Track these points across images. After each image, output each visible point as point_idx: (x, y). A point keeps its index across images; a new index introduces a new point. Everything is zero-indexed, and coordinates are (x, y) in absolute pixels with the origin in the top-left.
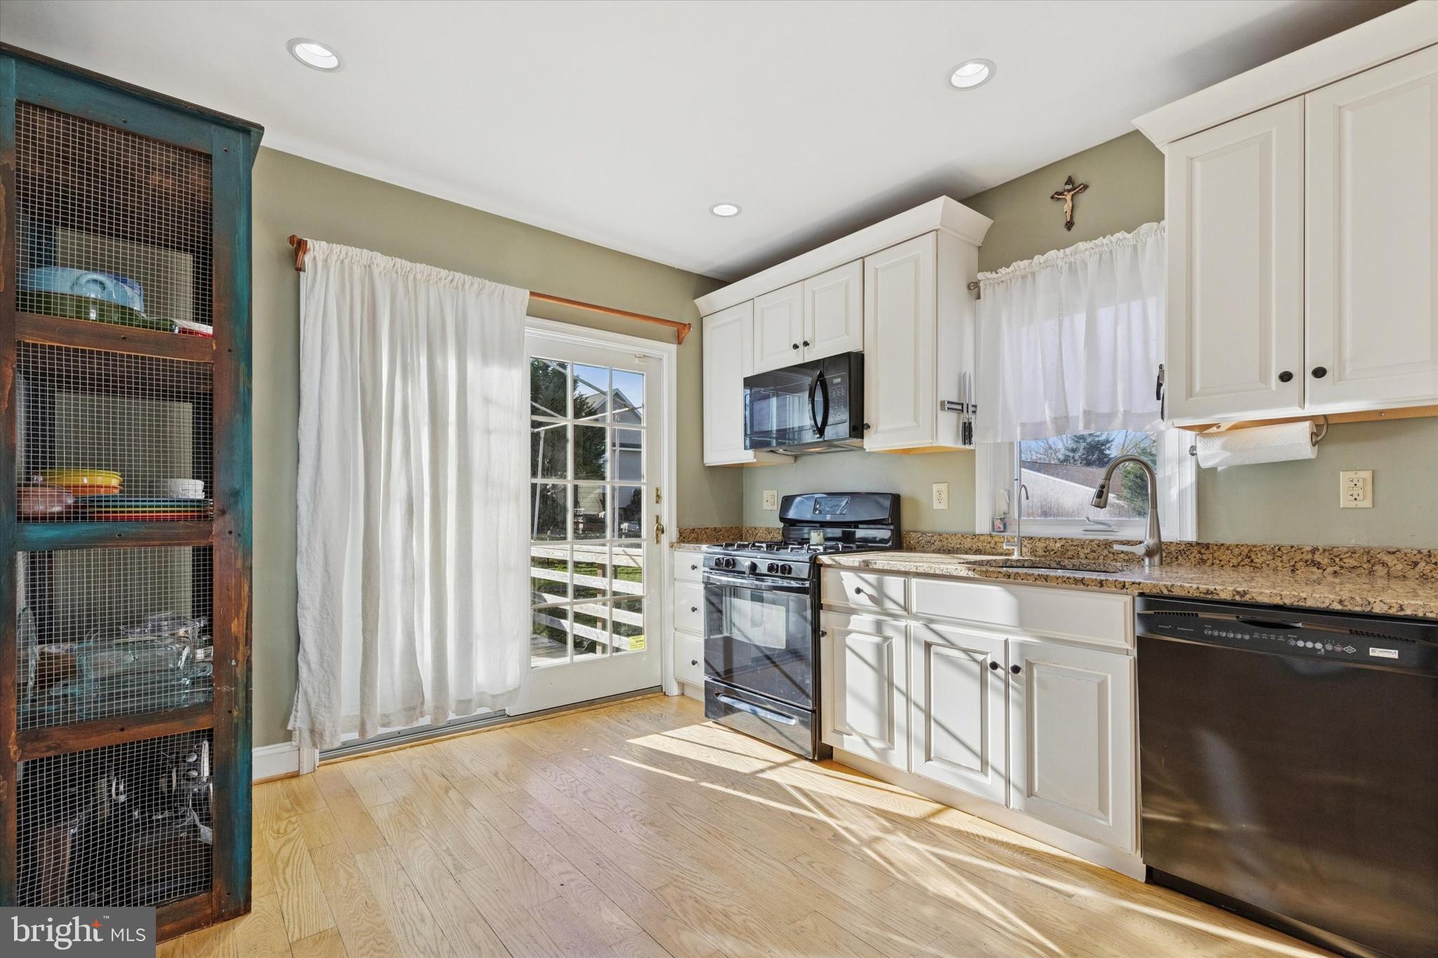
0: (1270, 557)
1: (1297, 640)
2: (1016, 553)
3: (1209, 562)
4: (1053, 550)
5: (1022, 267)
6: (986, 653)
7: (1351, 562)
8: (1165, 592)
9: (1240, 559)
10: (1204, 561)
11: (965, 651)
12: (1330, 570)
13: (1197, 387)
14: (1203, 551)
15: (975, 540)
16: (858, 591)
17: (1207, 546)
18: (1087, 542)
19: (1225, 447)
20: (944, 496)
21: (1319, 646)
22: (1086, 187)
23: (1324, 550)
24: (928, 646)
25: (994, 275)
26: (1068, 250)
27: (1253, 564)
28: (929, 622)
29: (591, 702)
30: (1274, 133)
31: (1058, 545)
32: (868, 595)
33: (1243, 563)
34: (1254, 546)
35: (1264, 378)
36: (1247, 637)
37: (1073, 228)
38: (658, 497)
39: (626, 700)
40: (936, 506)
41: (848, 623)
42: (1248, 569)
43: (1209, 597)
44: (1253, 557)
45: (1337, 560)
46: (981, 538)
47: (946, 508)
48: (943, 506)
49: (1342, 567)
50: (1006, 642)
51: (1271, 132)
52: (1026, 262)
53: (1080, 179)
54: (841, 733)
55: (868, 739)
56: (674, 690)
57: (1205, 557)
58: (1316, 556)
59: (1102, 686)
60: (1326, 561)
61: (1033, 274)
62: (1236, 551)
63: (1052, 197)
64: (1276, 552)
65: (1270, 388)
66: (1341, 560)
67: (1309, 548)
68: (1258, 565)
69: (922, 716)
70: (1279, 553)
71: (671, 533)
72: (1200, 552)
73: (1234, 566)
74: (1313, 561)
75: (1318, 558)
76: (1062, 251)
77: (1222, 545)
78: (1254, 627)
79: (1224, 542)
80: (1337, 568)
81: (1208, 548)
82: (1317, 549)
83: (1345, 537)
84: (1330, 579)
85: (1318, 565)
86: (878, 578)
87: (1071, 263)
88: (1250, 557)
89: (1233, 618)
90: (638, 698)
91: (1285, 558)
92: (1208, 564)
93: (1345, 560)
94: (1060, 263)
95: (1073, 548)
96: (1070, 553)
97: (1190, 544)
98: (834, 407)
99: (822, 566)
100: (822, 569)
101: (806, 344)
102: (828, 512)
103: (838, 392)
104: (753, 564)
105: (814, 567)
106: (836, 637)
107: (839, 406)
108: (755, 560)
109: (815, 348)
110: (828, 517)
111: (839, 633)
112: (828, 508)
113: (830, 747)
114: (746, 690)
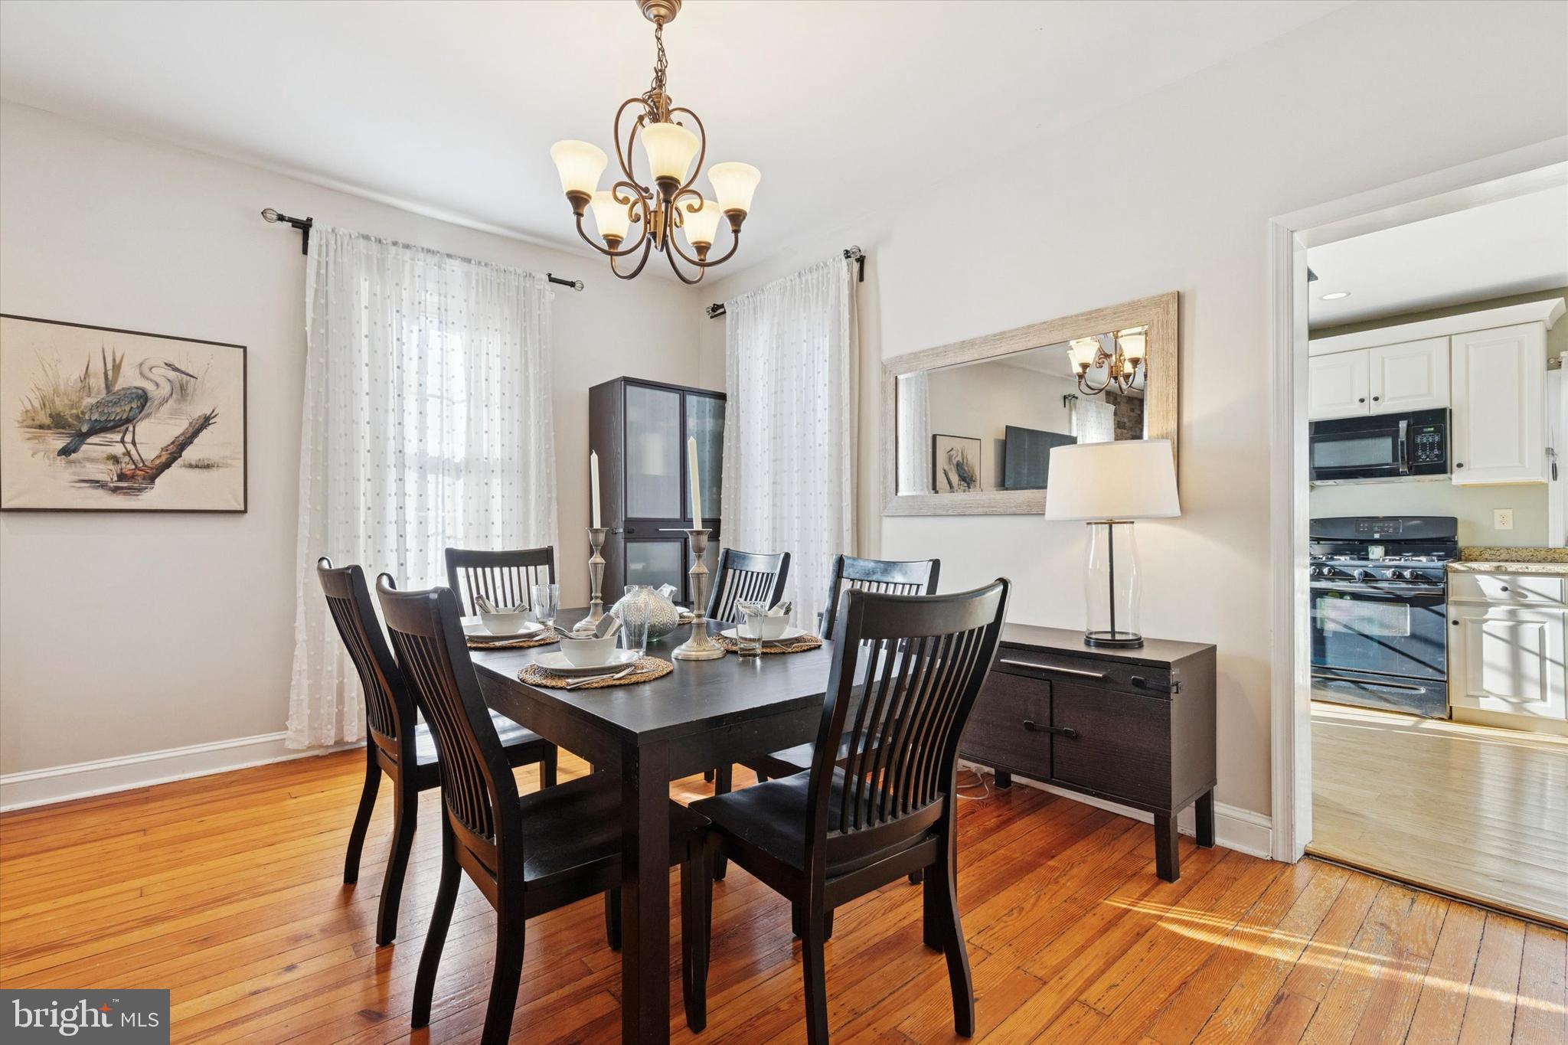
15: (1551, 552)
16: (1505, 589)
20: (1509, 518)
40: (1498, 527)
41: (1485, 613)
46: (1558, 551)
47: (1511, 528)
48: (1506, 526)
54: (1475, 697)
98: (1424, 450)
99: (1451, 572)
100: (1450, 575)
101: (1376, 399)
102: (1377, 532)
103: (1430, 438)
104: (1365, 571)
105: (1446, 572)
106: (1469, 625)
107: (1432, 449)
108: (1365, 569)
109: (1385, 403)
110: (1377, 536)
111: (1473, 622)
112: (1376, 529)
113: (1451, 708)
114: (1352, 671)
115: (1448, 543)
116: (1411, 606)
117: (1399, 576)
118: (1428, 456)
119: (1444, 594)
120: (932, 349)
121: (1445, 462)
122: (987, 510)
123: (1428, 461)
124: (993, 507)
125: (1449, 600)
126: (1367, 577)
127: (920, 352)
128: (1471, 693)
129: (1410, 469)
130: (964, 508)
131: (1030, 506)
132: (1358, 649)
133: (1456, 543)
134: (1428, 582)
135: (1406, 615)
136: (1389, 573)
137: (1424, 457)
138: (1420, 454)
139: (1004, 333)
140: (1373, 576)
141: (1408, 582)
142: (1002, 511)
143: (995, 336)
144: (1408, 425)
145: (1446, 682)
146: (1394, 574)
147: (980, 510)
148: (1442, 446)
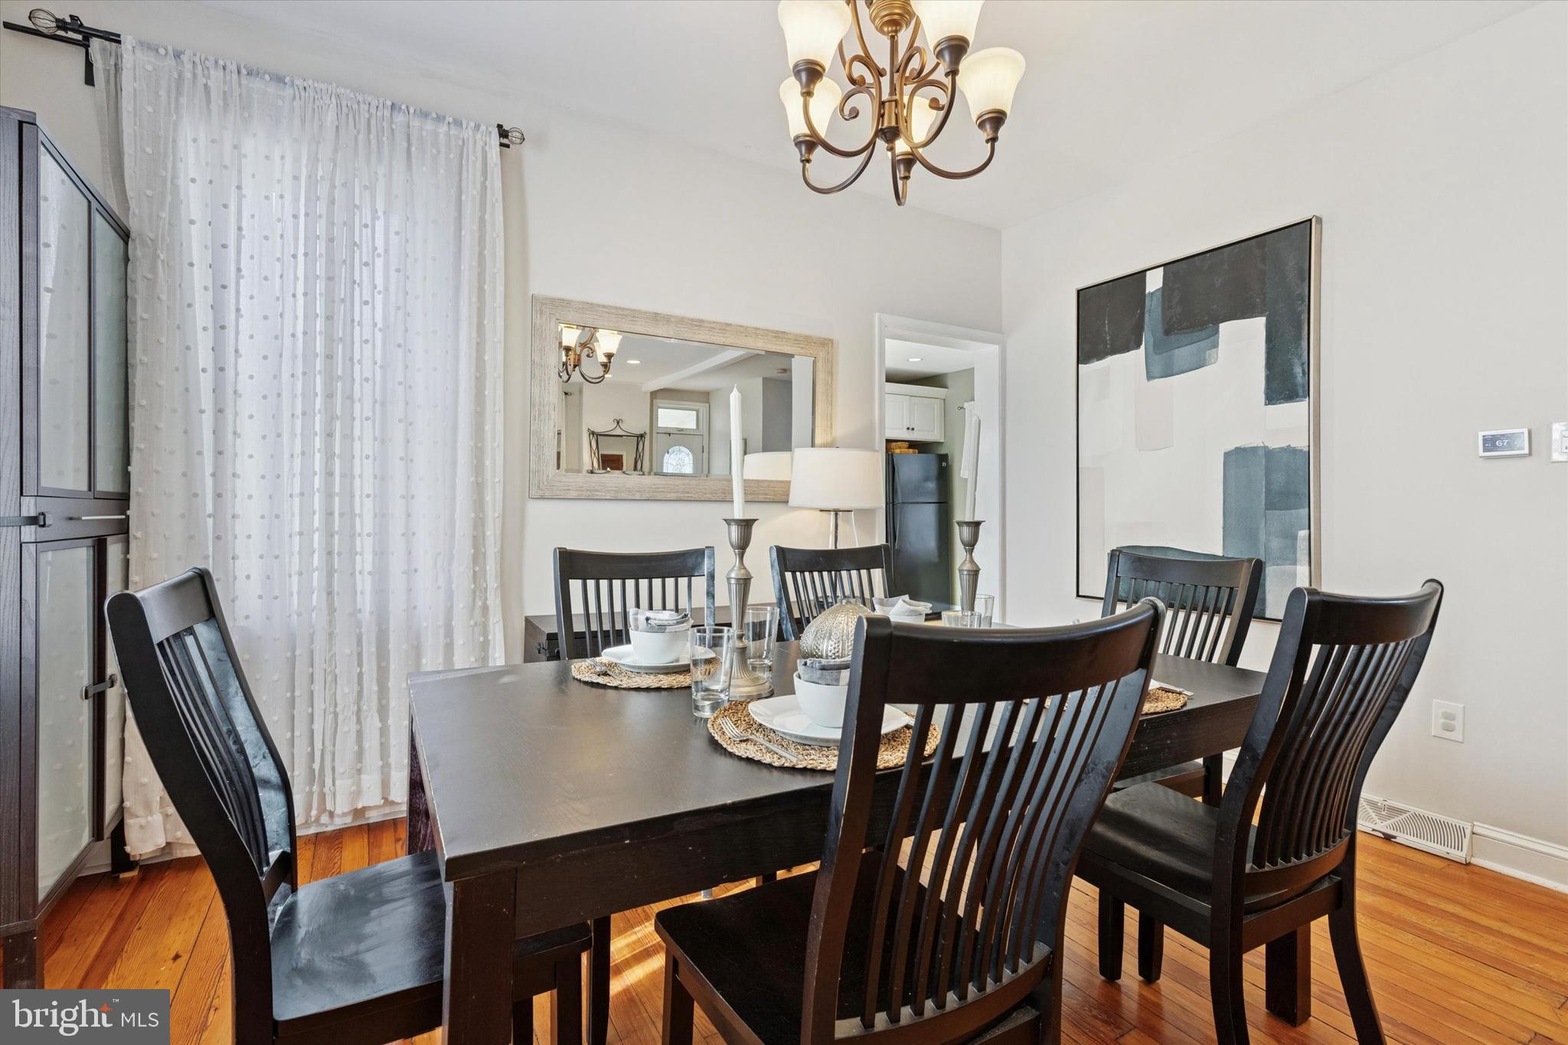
120: (616, 308)
122: (682, 495)
124: (688, 493)
127: (599, 306)
130: (654, 492)
131: (725, 493)
139: (702, 321)
142: (696, 496)
143: (692, 320)
147: (673, 496)
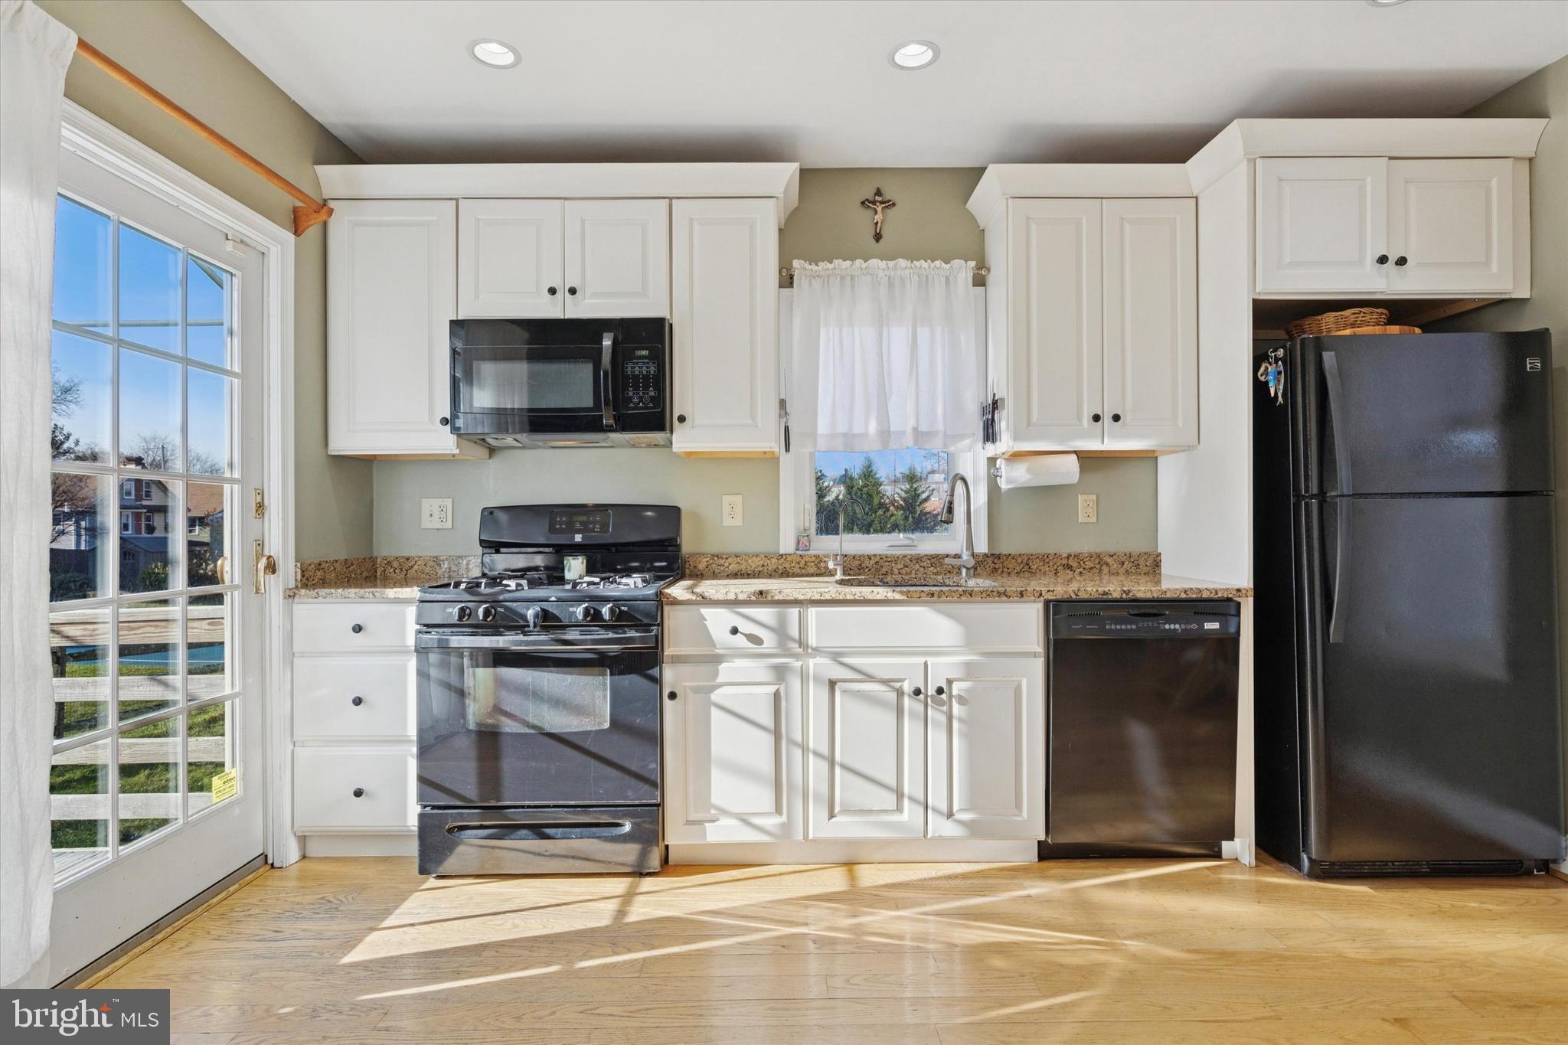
0: (1042, 564)
1: (1165, 624)
2: (838, 572)
3: (1001, 570)
4: (867, 567)
5: (843, 267)
6: (901, 680)
7: (1089, 564)
8: (1074, 596)
9: (1022, 566)
10: (996, 570)
11: (885, 682)
12: (1078, 571)
13: (1035, 417)
14: (996, 561)
15: (782, 560)
16: (735, 631)
17: (999, 557)
18: (901, 557)
19: (1029, 470)
20: (739, 509)
21: (1177, 626)
22: (894, 205)
23: (1075, 556)
24: (832, 684)
25: (813, 267)
26: (891, 264)
27: (1031, 570)
28: (836, 656)
29: (154, 928)
30: (1084, 222)
31: (872, 562)
32: (745, 635)
33: (1024, 570)
34: (1032, 555)
35: (1080, 418)
36: (1134, 627)
37: (881, 241)
38: (260, 507)
39: (215, 900)
40: (727, 522)
41: (716, 674)
42: (1027, 574)
43: (1105, 597)
44: (1031, 564)
45: (1082, 563)
46: (789, 558)
47: (741, 524)
48: (738, 521)
49: (1084, 568)
50: (926, 664)
51: (1081, 219)
52: (848, 263)
53: (888, 194)
54: (700, 822)
55: (746, 817)
56: (291, 853)
57: (997, 566)
58: (1070, 561)
59: (1018, 692)
60: (1076, 564)
61: (852, 277)
62: (1019, 560)
63: (863, 203)
64: (1045, 558)
65: (1082, 426)
66: (1084, 562)
67: (1066, 555)
68: (1034, 571)
69: (824, 766)
70: (1047, 560)
71: (289, 570)
72: (993, 562)
73: (1017, 573)
74: (1068, 565)
75: (1071, 562)
76: (884, 262)
77: (1010, 555)
78: (1138, 618)
79: (1010, 552)
80: (1081, 570)
81: (999, 558)
82: (1070, 555)
83: (1085, 545)
84: (1078, 578)
85: (1070, 567)
86: (779, 612)
87: (889, 277)
88: (1028, 564)
89: (1125, 614)
90: (232, 889)
91: (1051, 563)
92: (999, 572)
93: (1087, 563)
94: (881, 274)
95: (887, 564)
96: (884, 570)
97: (986, 555)
98: (636, 388)
99: (667, 604)
100: (666, 608)
101: (573, 291)
102: (578, 532)
103: (644, 368)
104: (543, 610)
105: (660, 605)
106: (691, 695)
107: (646, 388)
108: (544, 605)
109: (586, 301)
110: (578, 538)
111: (696, 690)
112: (578, 526)
113: (667, 847)
114: (523, 807)
115: (670, 548)
116: (611, 675)
117: (593, 616)
118: (641, 399)
119: (656, 647)
121: (663, 412)
123: (641, 408)
125: (665, 653)
126: (548, 621)
128: (693, 816)
129: (617, 419)
132: (534, 764)
133: (678, 547)
134: (636, 626)
135: (605, 689)
136: (579, 611)
137: (636, 400)
138: (631, 394)
140: (556, 618)
141: (608, 627)
144: (615, 343)
145: (658, 805)
146: (587, 612)
148: (659, 381)
